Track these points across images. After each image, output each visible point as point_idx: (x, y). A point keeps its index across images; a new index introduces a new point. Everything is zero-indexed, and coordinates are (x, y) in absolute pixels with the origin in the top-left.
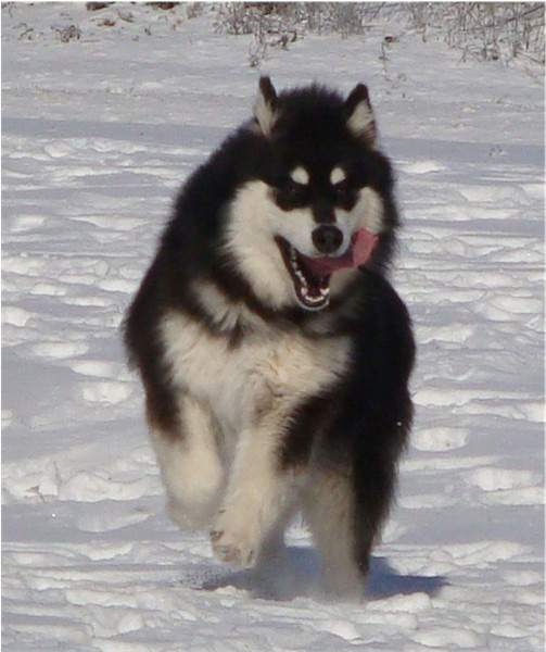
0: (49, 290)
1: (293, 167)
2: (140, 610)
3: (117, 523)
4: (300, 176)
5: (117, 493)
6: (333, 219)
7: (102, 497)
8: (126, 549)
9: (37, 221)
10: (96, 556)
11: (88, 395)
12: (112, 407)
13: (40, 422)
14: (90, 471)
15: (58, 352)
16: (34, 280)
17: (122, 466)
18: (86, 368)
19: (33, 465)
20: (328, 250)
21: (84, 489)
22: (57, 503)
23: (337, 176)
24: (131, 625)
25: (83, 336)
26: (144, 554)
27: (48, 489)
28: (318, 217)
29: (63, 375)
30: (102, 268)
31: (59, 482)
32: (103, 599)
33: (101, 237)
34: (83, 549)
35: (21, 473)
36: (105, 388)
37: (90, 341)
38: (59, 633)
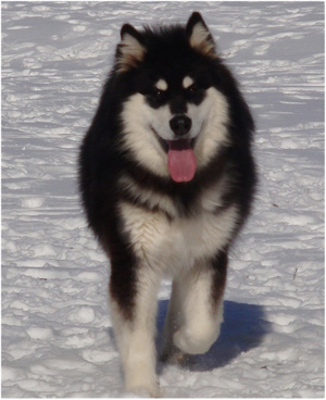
1: (156, 80)
3: (95, 64)
4: (162, 85)
6: (185, 110)
11: (75, 29)
12: (82, 32)
14: (83, 50)
15: (62, 18)
18: (71, 22)
20: (182, 134)
21: (82, 55)
23: (187, 82)
25: (67, 13)
27: (72, 55)
28: (173, 110)
29: (64, 23)
31: (75, 53)
36: (78, 27)
37: (70, 14)
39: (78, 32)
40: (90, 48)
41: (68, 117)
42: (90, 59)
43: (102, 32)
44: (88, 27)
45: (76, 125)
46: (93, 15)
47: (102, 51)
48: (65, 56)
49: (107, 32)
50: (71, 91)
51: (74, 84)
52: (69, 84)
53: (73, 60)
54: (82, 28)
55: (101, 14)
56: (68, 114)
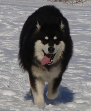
0: (4, 18)
2: (11, 45)
5: (9, 36)
6: (53, 46)
8: (10, 40)
9: (3, 12)
10: (7, 41)
11: (7, 27)
13: (3, 29)
14: (7, 34)
15: (4, 23)
16: (2, 17)
17: (10, 33)
21: (6, 35)
22: (4, 36)
23: (55, 38)
24: (10, 47)
26: (11, 41)
27: (3, 35)
28: (49, 45)
29: (5, 25)
30: (8, 16)
31: (4, 34)
32: (8, 44)
33: (8, 14)
34: (6, 40)
36: (8, 27)
37: (7, 23)
38: (4, 47)
39: (7, 28)
42: (8, 37)
43: (15, 29)
44: (11, 27)
47: (13, 34)
49: (17, 29)
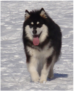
1: (31, 22)
3: (15, 41)
4: (32, 23)
7: (12, 39)
11: (7, 28)
12: (10, 29)
13: (3, 32)
19: (4, 36)
21: (10, 38)
23: (38, 23)
25: (4, 22)
27: (6, 39)
35: (3, 37)
36: (9, 27)
39: (8, 30)
40: (13, 36)
41: (5, 63)
43: (18, 29)
44: (12, 27)
45: (9, 66)
46: (14, 23)
47: (18, 36)
48: (3, 39)
50: (6, 53)
51: (7, 50)
52: (5, 50)
53: (7, 40)
54: (10, 28)
55: (17, 22)
56: (5, 61)
